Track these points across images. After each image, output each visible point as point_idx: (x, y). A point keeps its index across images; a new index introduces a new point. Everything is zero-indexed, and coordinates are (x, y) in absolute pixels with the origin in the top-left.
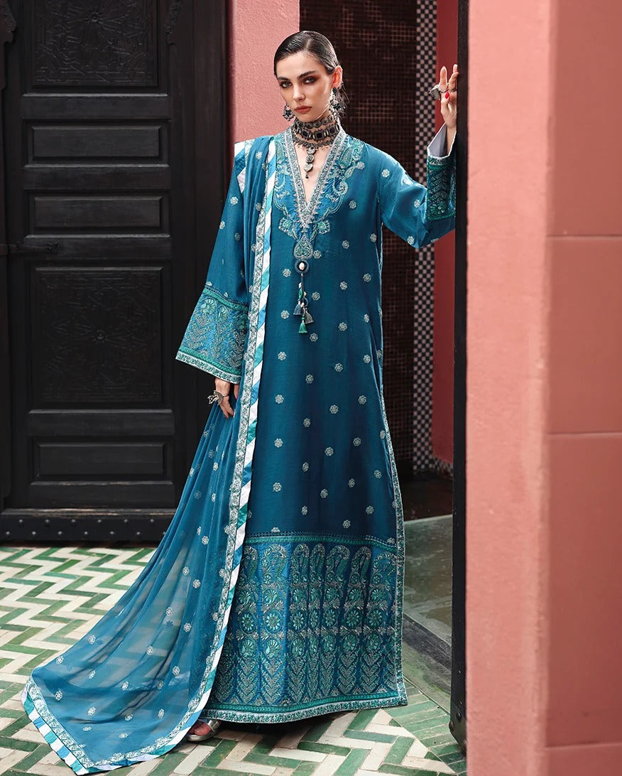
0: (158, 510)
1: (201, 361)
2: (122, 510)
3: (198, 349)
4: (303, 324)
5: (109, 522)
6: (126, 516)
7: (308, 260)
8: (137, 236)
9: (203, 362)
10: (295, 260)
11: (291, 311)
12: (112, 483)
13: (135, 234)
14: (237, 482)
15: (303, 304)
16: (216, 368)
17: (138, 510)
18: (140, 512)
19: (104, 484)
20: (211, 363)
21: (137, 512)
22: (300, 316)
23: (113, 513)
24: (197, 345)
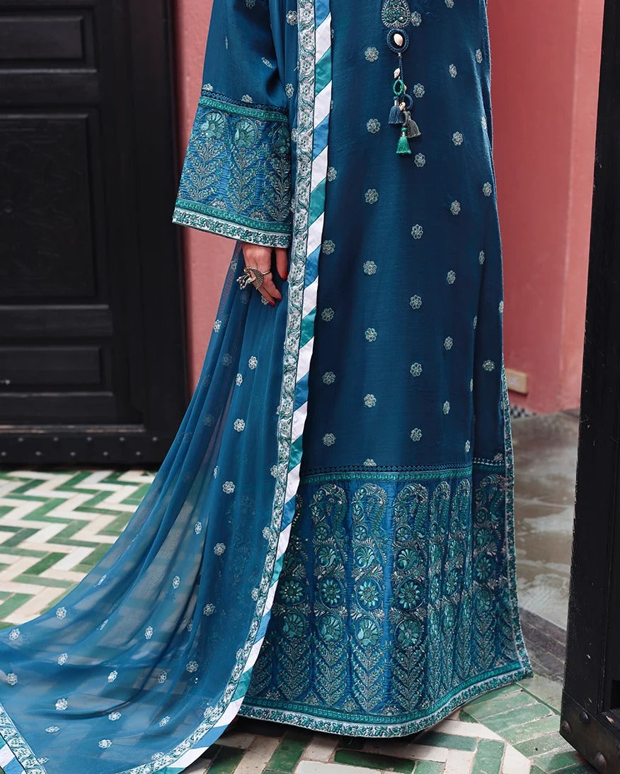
0: (97, 427)
1: (215, 220)
2: (50, 427)
3: (207, 200)
4: (403, 138)
5: (34, 441)
6: (56, 434)
7: (405, 29)
8: (51, 71)
9: (220, 221)
10: (386, 29)
11: (383, 119)
12: (35, 395)
13: (49, 68)
14: (286, 403)
15: (404, 104)
16: (245, 229)
17: (71, 427)
18: (73, 429)
19: (24, 395)
20: (233, 221)
21: (70, 429)
22: (400, 126)
23: (38, 430)
24: (205, 194)
